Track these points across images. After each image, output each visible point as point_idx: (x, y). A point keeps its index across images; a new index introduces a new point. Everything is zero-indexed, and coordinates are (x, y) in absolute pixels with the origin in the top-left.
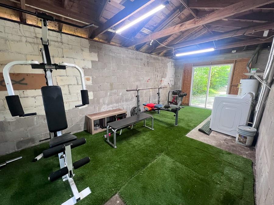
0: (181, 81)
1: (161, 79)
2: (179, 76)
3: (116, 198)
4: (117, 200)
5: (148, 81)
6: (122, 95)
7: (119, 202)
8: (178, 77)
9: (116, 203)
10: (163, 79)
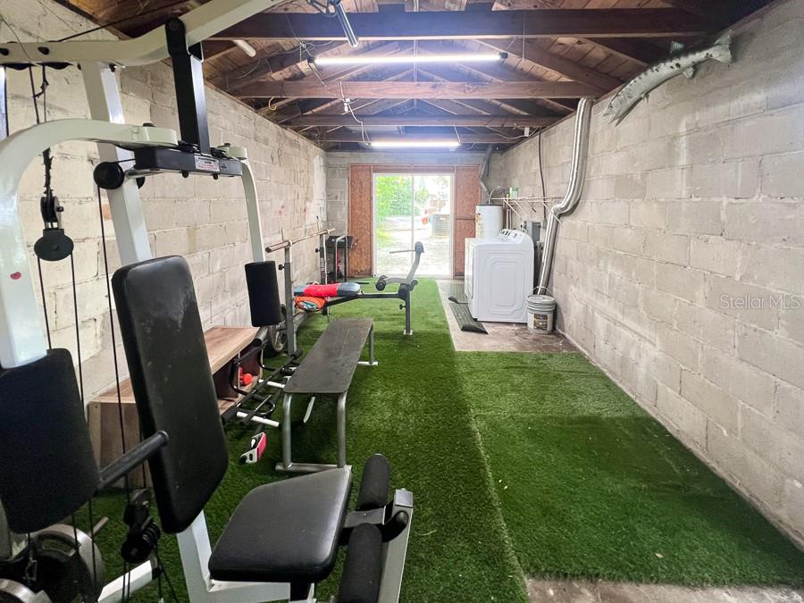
0: (345, 209)
1: (305, 203)
2: (339, 195)
3: (536, 589)
4: (544, 593)
5: (280, 212)
6: (221, 271)
7: (553, 589)
8: (336, 197)
9: (551, 599)
10: (308, 204)
